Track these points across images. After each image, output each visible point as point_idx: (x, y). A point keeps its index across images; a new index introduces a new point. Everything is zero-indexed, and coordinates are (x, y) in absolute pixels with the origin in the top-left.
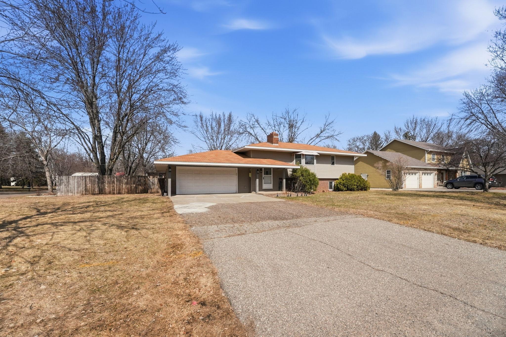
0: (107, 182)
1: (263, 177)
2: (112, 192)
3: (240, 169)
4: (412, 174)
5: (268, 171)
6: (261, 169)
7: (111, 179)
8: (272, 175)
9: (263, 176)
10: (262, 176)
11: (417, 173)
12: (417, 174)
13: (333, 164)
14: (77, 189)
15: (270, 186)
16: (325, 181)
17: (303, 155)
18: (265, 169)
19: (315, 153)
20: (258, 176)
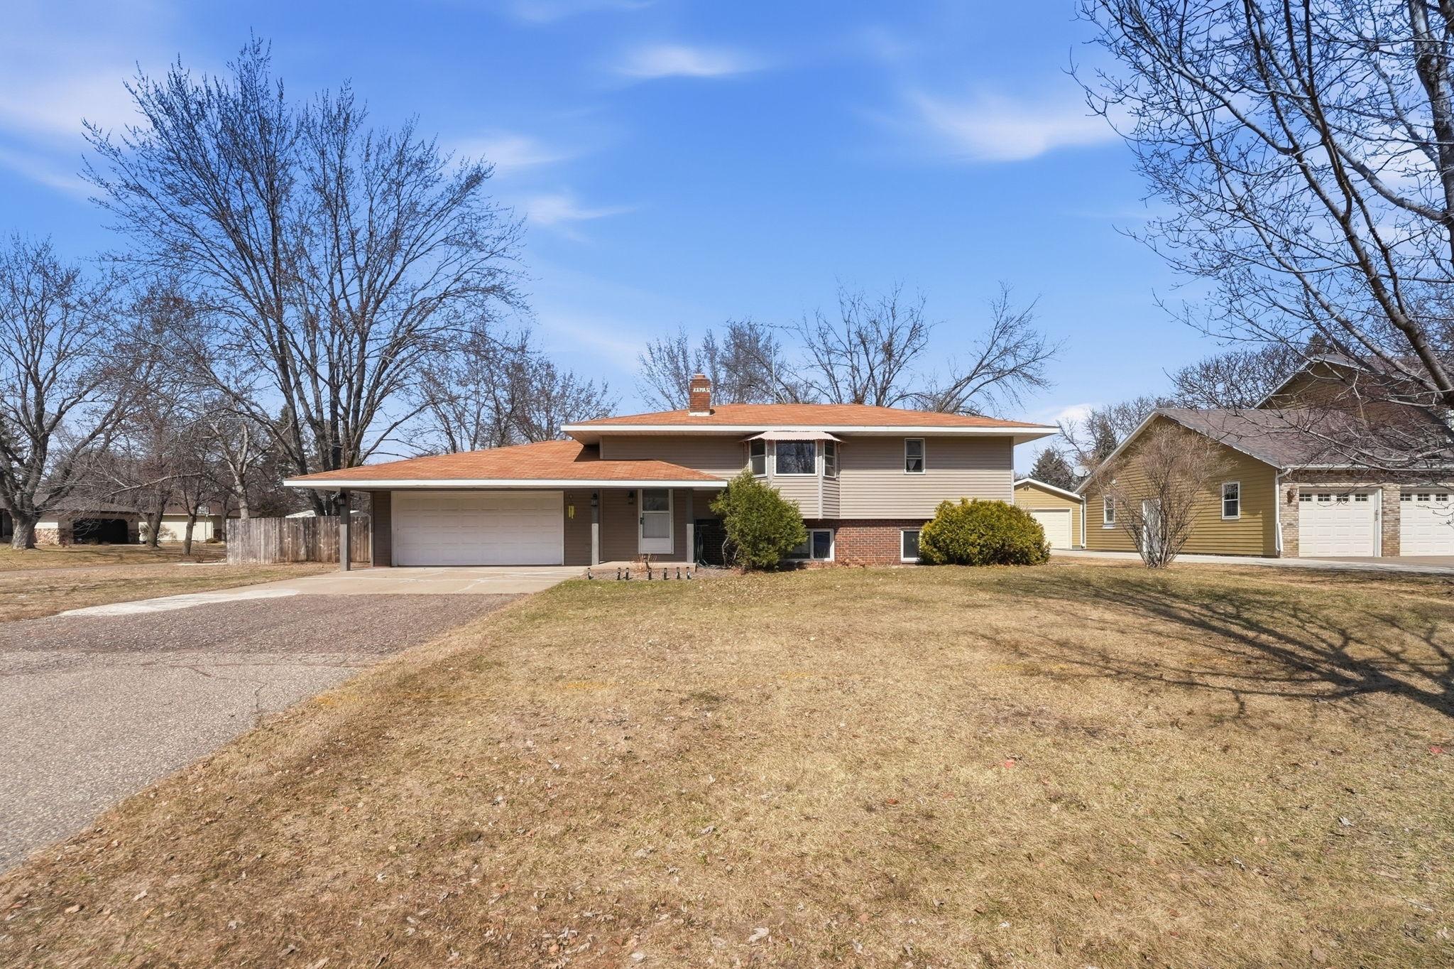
0: (323, 533)
1: (640, 516)
2: (334, 557)
3: (571, 496)
4: (1343, 497)
5: (656, 497)
6: (632, 492)
7: (331, 525)
8: (670, 512)
9: (641, 513)
10: (635, 514)
11: (1373, 491)
12: (1371, 498)
13: (918, 467)
14: (265, 549)
15: (667, 546)
16: (883, 530)
17: (770, 442)
18: (648, 492)
19: (817, 433)
20: (595, 513)
